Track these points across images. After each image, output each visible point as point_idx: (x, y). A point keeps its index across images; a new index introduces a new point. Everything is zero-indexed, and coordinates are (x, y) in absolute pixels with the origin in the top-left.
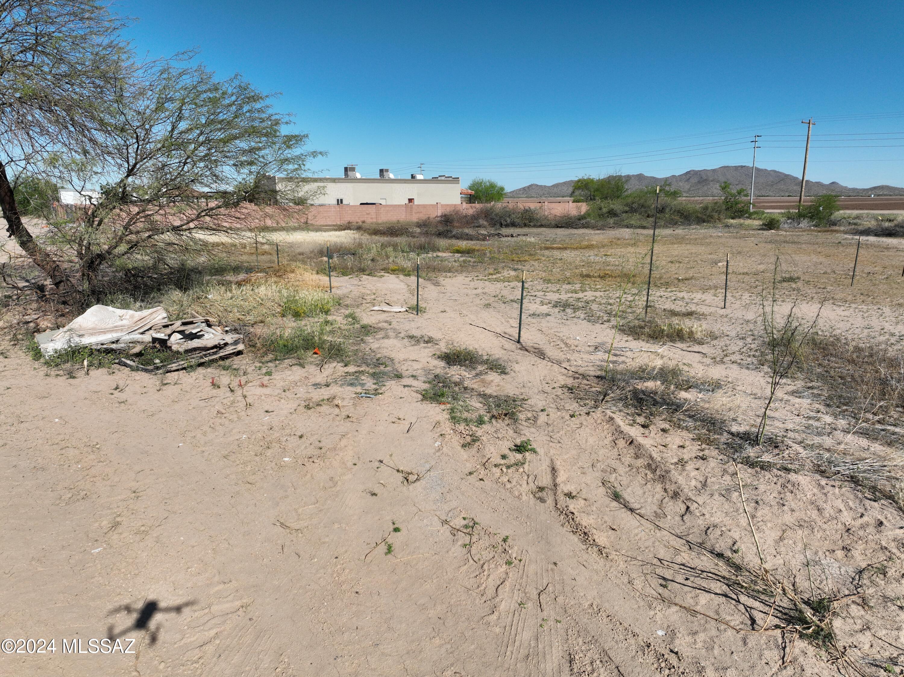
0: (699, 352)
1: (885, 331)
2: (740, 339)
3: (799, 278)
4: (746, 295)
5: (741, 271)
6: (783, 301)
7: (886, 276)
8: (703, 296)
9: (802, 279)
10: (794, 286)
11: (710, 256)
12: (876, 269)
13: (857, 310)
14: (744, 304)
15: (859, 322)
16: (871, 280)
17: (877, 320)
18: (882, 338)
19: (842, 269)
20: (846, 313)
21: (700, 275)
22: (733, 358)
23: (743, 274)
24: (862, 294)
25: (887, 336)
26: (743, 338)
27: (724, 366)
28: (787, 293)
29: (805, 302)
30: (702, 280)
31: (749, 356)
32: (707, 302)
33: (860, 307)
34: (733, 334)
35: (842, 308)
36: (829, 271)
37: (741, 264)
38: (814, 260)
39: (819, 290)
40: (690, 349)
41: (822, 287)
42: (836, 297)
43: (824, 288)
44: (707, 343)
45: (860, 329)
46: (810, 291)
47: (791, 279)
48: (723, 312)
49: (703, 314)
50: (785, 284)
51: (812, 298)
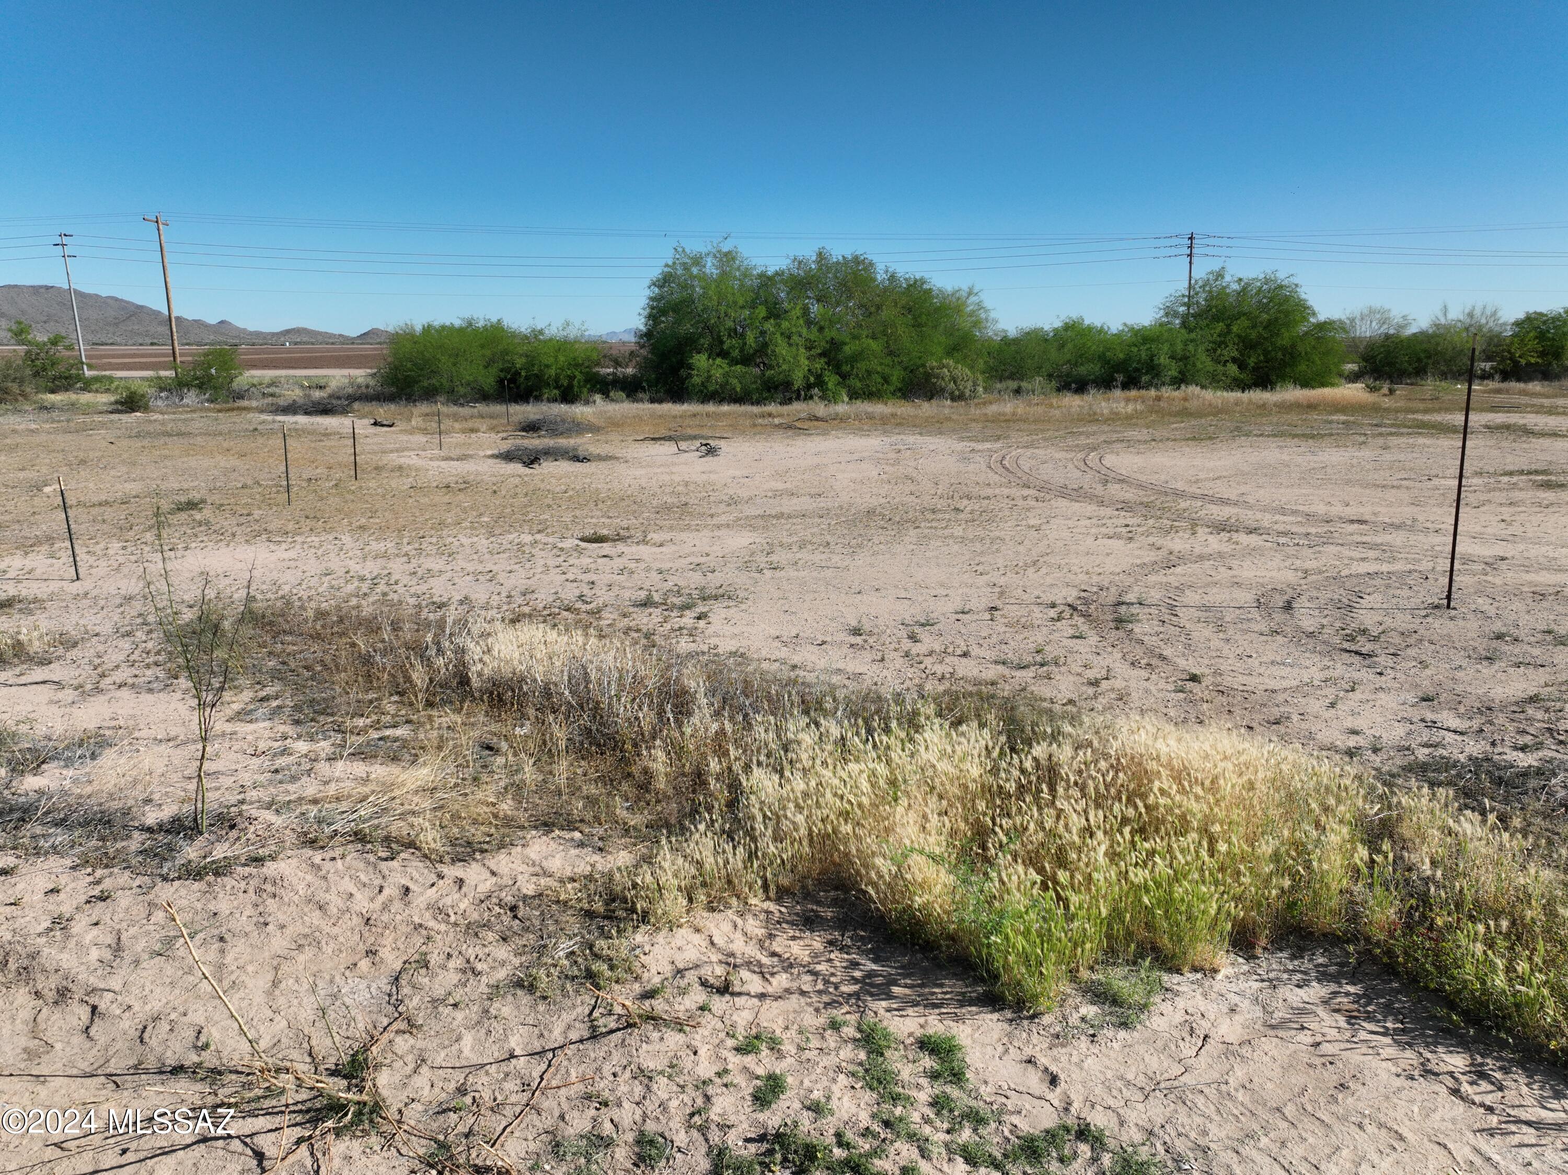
0: (44, 682)
1: (351, 574)
2: (123, 636)
3: (203, 501)
4: (116, 546)
5: (95, 499)
6: (186, 548)
7: (334, 482)
8: (27, 562)
9: (209, 501)
10: (198, 516)
11: (21, 475)
12: (318, 471)
13: (305, 546)
14: (116, 565)
15: (313, 567)
16: (315, 491)
17: (337, 559)
18: (350, 588)
19: (269, 476)
20: (292, 554)
21: (8, 517)
22: (119, 676)
23: (100, 504)
24: (307, 517)
25: (356, 584)
26: (128, 634)
27: (102, 698)
28: (189, 531)
29: (222, 544)
30: (17, 526)
31: (148, 666)
32: (38, 573)
33: (309, 540)
34: (106, 628)
35: (284, 546)
36: (250, 482)
37: (91, 485)
38: (222, 464)
39: (242, 520)
40: (23, 679)
41: (245, 512)
42: (271, 527)
43: (248, 515)
44: (58, 658)
45: (316, 578)
46: (227, 522)
47: (192, 505)
48: (76, 587)
49: (35, 600)
50: (183, 516)
51: (234, 535)
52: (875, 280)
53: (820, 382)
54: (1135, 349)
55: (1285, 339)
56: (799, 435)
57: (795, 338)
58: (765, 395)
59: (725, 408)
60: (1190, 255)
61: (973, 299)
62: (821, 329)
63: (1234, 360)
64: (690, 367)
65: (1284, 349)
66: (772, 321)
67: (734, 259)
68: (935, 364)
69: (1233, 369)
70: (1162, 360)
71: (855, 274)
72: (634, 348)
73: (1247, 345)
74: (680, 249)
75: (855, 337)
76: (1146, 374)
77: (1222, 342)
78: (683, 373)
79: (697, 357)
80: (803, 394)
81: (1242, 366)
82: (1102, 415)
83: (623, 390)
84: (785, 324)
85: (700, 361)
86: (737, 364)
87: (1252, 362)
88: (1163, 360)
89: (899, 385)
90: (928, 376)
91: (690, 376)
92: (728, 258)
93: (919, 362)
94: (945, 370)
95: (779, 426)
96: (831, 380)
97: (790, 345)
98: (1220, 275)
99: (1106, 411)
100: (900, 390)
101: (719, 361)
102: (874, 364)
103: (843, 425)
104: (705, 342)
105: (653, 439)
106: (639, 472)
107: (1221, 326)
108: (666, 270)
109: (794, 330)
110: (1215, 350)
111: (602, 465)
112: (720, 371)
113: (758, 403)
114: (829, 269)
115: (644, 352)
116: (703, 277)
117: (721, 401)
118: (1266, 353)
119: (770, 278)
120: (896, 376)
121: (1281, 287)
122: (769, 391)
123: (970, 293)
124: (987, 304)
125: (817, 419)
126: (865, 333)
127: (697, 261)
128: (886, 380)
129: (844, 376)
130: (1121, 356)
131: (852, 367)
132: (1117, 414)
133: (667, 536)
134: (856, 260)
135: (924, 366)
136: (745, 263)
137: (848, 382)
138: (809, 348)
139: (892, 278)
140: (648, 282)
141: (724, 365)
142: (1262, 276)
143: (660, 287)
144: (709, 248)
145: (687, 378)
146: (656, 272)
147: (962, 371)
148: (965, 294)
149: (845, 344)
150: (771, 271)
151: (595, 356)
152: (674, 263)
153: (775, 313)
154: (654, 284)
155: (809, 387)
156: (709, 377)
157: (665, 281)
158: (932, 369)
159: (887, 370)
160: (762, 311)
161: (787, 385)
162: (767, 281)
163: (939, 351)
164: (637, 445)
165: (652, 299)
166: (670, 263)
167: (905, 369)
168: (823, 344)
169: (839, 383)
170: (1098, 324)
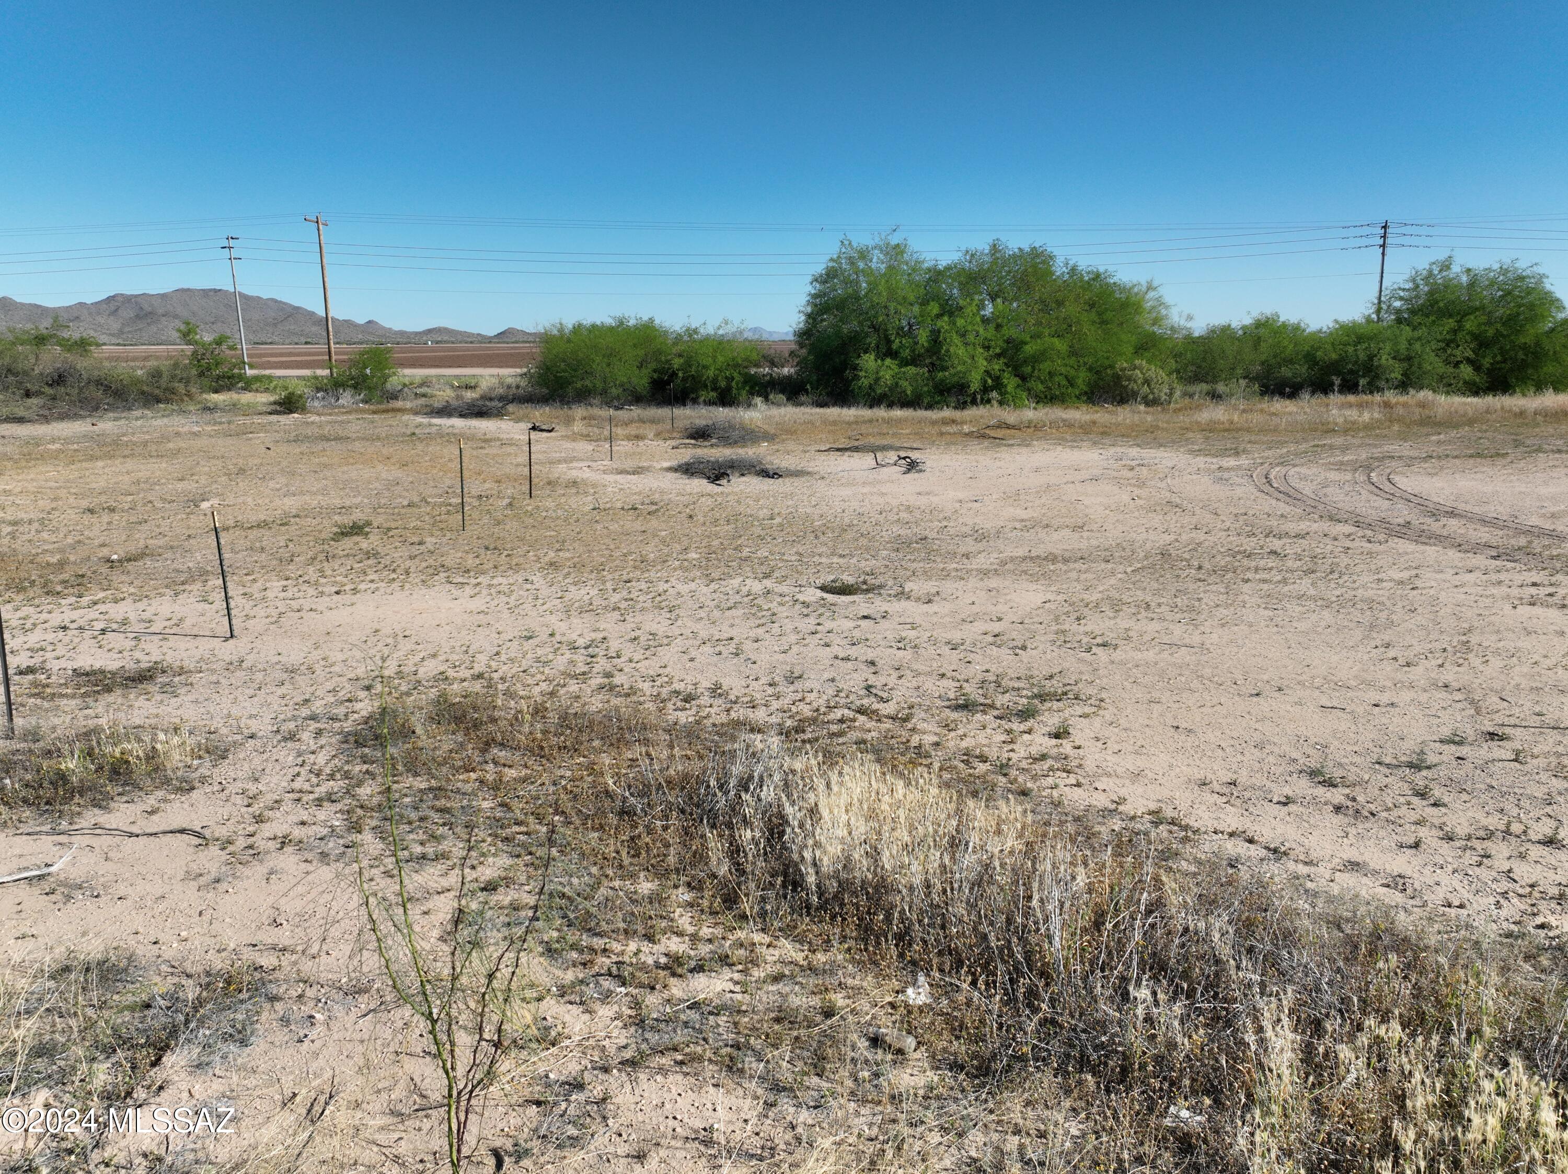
0: (182, 831)
1: (558, 637)
2: (285, 739)
3: (368, 523)
4: (276, 584)
5: (254, 518)
6: (355, 591)
7: (507, 501)
8: (176, 607)
9: (375, 524)
10: (364, 545)
11: (180, 486)
12: (487, 485)
13: (493, 591)
14: (275, 613)
15: (511, 627)
16: (488, 512)
17: (535, 613)
18: (561, 662)
19: (435, 491)
20: (478, 604)
21: (161, 542)
23: (258, 526)
24: (487, 548)
25: (568, 655)
26: (292, 737)
28: (356, 566)
29: (395, 585)
30: (169, 555)
31: (319, 802)
32: (187, 626)
33: (495, 582)
34: (263, 726)
35: (468, 590)
36: (416, 499)
37: (249, 500)
38: (384, 475)
39: (415, 550)
41: (416, 539)
42: (449, 562)
43: (420, 544)
44: (203, 780)
45: (516, 643)
46: (397, 554)
47: (357, 529)
48: (228, 651)
49: (181, 671)
50: (347, 543)
51: (407, 573)
52: (1053, 273)
53: (998, 385)
54: (1351, 349)
55: (1526, 339)
56: (999, 446)
57: (971, 337)
58: (938, 398)
59: (898, 413)
60: (1383, 246)
61: (1151, 294)
62: (998, 327)
63: (1469, 361)
64: (855, 368)
65: (1524, 347)
66: (946, 318)
67: (902, 252)
68: (1125, 365)
69: (1467, 371)
70: (1383, 361)
71: (1035, 266)
72: (794, 347)
73: (1482, 343)
74: (846, 243)
75: (1036, 336)
76: (1364, 376)
77: (1452, 341)
78: (848, 373)
79: (865, 357)
80: (980, 398)
81: (1477, 368)
82: (1336, 424)
83: (782, 391)
84: (960, 322)
85: (869, 361)
86: (907, 364)
87: (1487, 362)
88: (1385, 359)
89: (1085, 389)
90: (1117, 378)
91: (857, 378)
92: (897, 251)
93: (1107, 363)
94: (1137, 372)
95: (969, 435)
96: (1011, 382)
97: (966, 344)
98: (1446, 266)
99: (1340, 420)
100: (1086, 393)
101: (888, 361)
102: (1058, 365)
103: (1040, 434)
104: (872, 340)
105: (838, 450)
106: (846, 492)
107: (1451, 323)
108: (831, 264)
109: (970, 328)
110: (1444, 350)
111: (797, 481)
112: (890, 372)
113: (929, 407)
114: (1006, 262)
115: (804, 351)
116: (868, 272)
117: (890, 405)
118: (1502, 351)
119: (940, 273)
120: (1083, 378)
121: (1522, 278)
122: (941, 393)
123: (1150, 288)
124: (1168, 299)
125: (1009, 427)
126: (1047, 332)
127: (864, 254)
128: (1071, 382)
129: (1024, 378)
130: (1334, 356)
131: (1033, 368)
132: (1354, 423)
133: (930, 587)
134: (1035, 253)
135: (1112, 367)
136: (915, 256)
137: (1028, 385)
138: (987, 348)
139: (1074, 269)
140: (810, 278)
141: (893, 367)
142: (1496, 266)
143: (824, 282)
144: (877, 240)
145: (853, 380)
146: (819, 269)
147: (1156, 372)
148: (1144, 289)
149: (1026, 343)
150: (942, 264)
151: (754, 356)
152: (839, 257)
153: (950, 310)
154: (816, 280)
155: (986, 389)
156: (877, 380)
157: (829, 276)
158: (1123, 370)
159: (1073, 372)
160: (934, 308)
161: (962, 388)
162: (937, 275)
163: (1129, 350)
164: (823, 456)
165: (815, 296)
166: (835, 257)
167: (1090, 369)
168: (1000, 343)
169: (1018, 386)
170: (1293, 320)
